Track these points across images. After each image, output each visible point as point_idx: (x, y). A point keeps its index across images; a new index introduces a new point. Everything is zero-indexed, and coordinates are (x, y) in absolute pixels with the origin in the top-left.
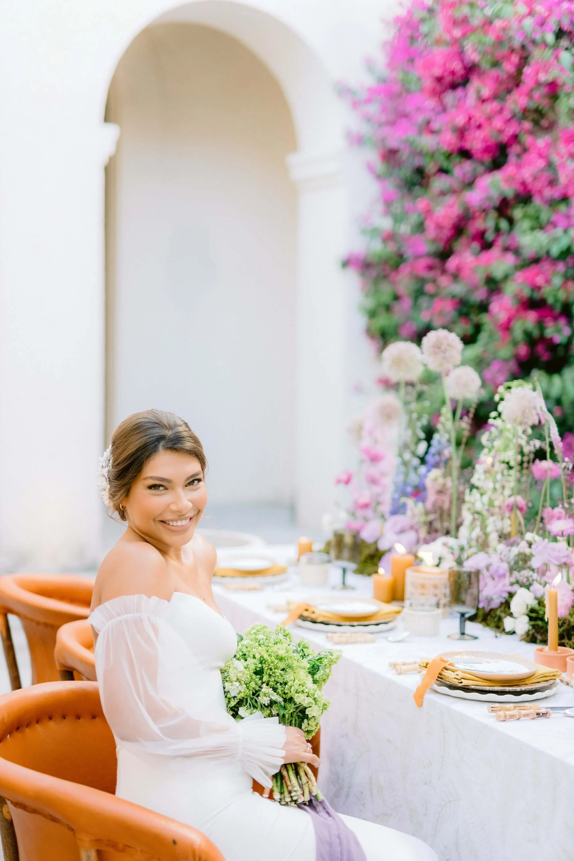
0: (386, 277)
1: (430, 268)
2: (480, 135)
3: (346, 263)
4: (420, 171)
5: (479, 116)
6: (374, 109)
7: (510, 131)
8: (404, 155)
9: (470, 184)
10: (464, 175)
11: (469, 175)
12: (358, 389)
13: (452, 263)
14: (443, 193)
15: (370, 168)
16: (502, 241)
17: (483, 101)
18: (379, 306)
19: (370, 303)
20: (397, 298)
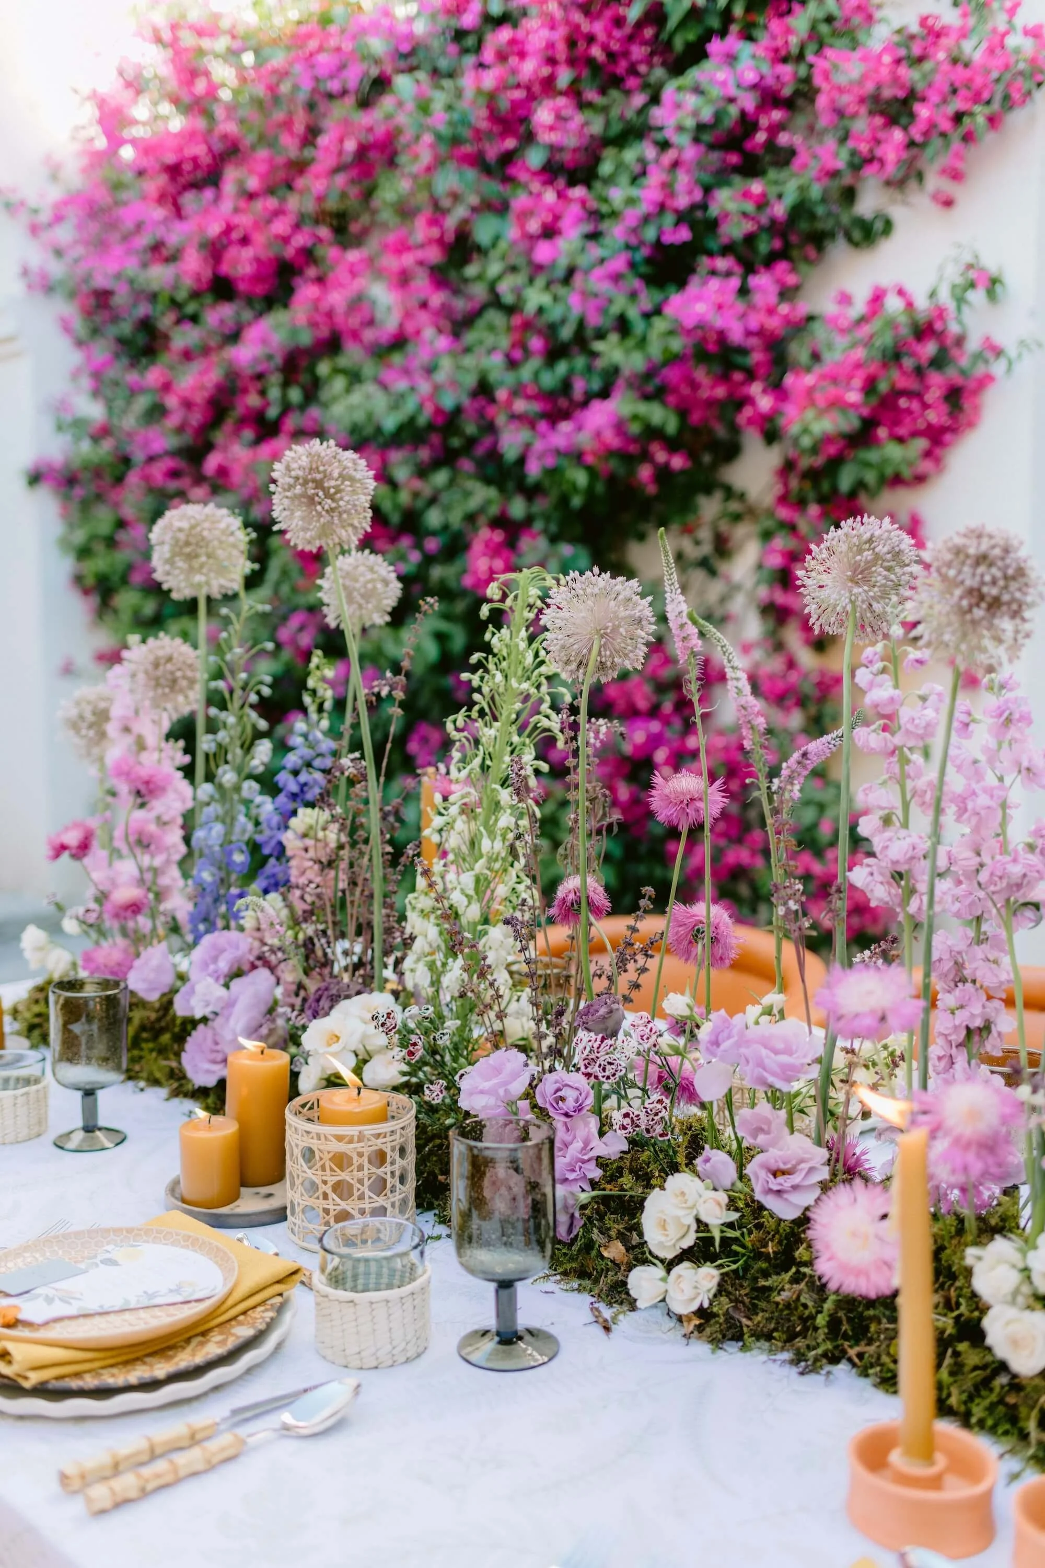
0: (99, 497)
1: (173, 474)
2: (247, 253)
3: (35, 478)
4: (146, 325)
5: (244, 221)
6: (65, 233)
7: (299, 240)
8: (121, 299)
9: (234, 336)
10: (222, 322)
11: (230, 322)
12: (68, 670)
13: (212, 462)
14: (187, 355)
15: (66, 327)
16: (293, 421)
17: (251, 196)
18: (93, 537)
19: (80, 537)
20: (122, 524)
